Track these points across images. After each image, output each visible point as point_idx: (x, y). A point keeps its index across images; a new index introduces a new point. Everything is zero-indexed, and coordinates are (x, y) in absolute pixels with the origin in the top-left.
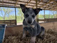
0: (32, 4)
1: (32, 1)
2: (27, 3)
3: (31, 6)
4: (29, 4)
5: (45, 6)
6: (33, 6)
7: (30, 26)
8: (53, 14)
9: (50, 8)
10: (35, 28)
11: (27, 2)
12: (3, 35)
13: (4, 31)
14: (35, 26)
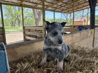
5: (55, 6)
7: (56, 47)
8: (65, 19)
9: (63, 10)
10: (62, 50)
12: (6, 64)
13: (5, 57)
14: (62, 48)
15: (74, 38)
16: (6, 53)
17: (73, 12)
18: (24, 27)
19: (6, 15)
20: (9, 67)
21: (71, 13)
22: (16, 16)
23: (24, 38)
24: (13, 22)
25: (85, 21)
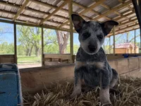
0: (60, 20)
1: (59, 11)
2: (47, 16)
3: (57, 22)
4: (51, 17)
6: (60, 23)
11: (48, 13)
15: (119, 66)
16: (20, 77)
17: (114, 35)
18: (43, 55)
19: (20, 40)
20: (22, 98)
21: (109, 37)
22: (33, 42)
23: (43, 63)
24: (28, 50)
25: (131, 48)
